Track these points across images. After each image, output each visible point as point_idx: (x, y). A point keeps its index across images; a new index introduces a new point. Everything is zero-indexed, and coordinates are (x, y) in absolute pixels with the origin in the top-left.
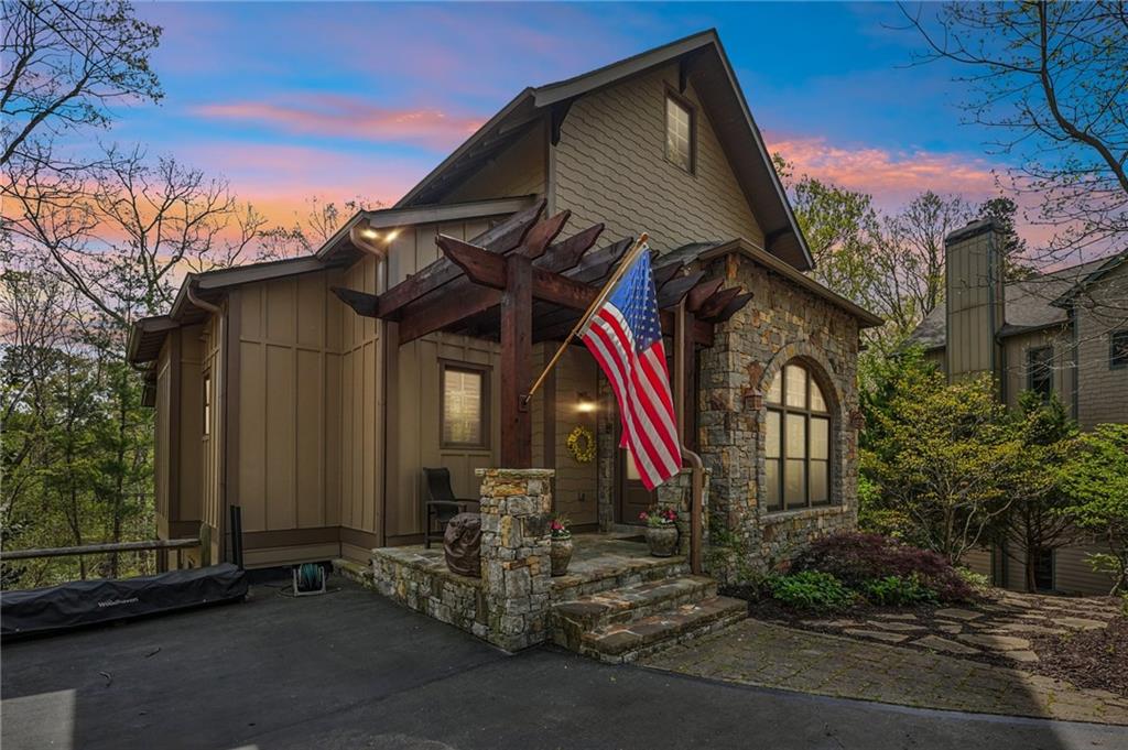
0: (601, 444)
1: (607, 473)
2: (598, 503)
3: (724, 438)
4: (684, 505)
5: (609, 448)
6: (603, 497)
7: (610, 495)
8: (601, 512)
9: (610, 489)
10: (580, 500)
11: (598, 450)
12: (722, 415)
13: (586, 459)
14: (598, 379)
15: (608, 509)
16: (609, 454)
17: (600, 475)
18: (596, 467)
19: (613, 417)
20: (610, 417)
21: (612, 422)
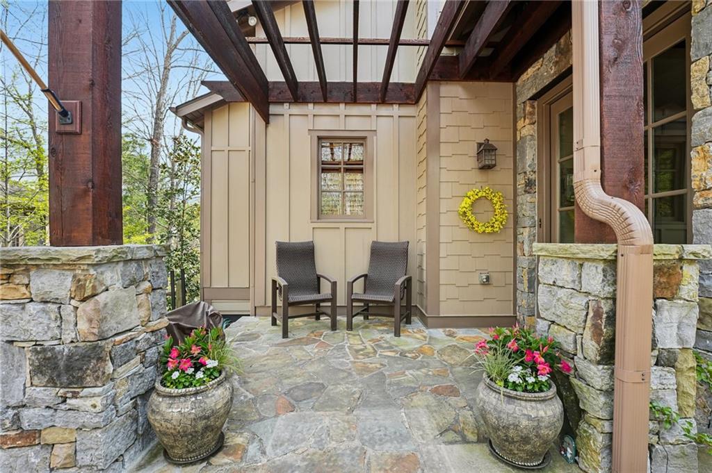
0: (519, 208)
1: (526, 248)
5: (529, 213)
6: (522, 282)
7: (531, 282)
8: (519, 302)
9: (530, 273)
11: (516, 216)
13: (488, 230)
14: (516, 121)
15: (526, 299)
16: (529, 223)
17: (518, 253)
18: (512, 241)
19: (536, 169)
20: (530, 170)
21: (534, 177)
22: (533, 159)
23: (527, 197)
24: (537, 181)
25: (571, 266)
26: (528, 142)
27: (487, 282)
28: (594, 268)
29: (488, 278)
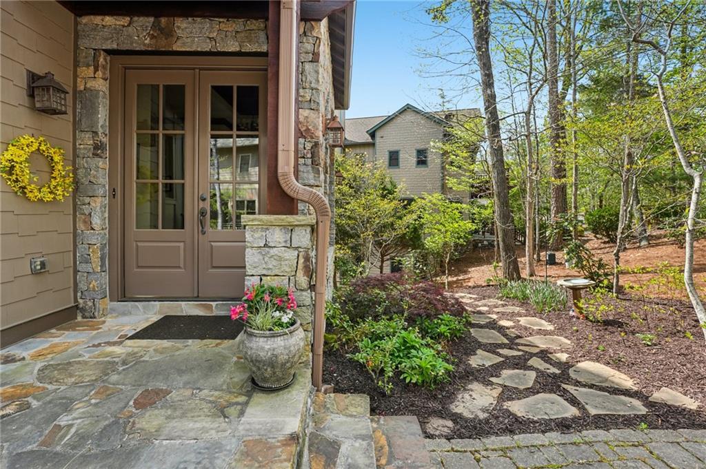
0: (81, 172)
1: (96, 221)
2: (76, 272)
3: (311, 176)
4: (303, 280)
5: (101, 180)
6: (87, 261)
7: (102, 259)
8: (83, 286)
9: (102, 249)
10: (35, 273)
11: (76, 182)
12: (308, 146)
13: (49, 197)
14: (76, 65)
15: (98, 279)
16: (101, 192)
17: (81, 226)
18: (72, 212)
19: (107, 132)
20: (102, 131)
21: (105, 140)
22: (105, 120)
23: (99, 162)
24: (108, 146)
25: (283, 231)
26: (100, 99)
27: (41, 270)
28: (304, 231)
29: (43, 265)
